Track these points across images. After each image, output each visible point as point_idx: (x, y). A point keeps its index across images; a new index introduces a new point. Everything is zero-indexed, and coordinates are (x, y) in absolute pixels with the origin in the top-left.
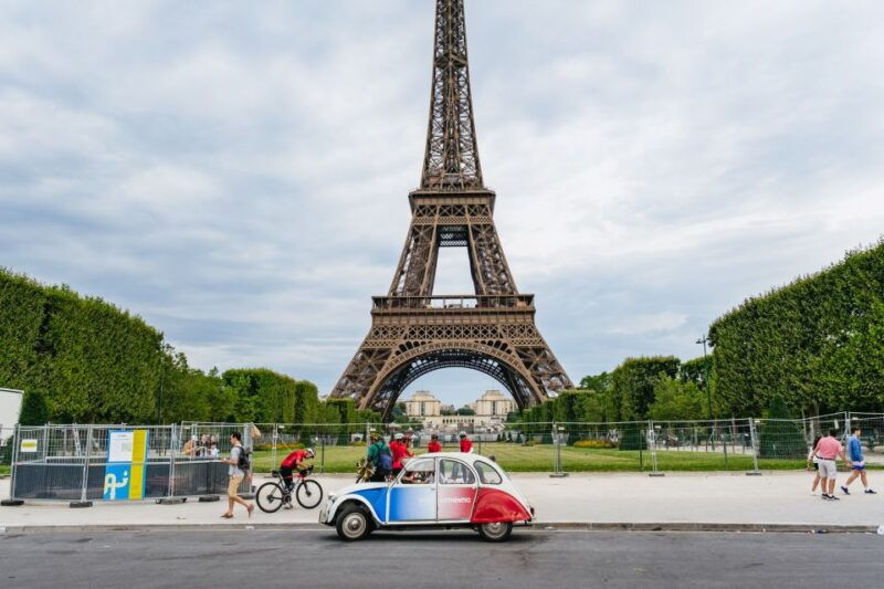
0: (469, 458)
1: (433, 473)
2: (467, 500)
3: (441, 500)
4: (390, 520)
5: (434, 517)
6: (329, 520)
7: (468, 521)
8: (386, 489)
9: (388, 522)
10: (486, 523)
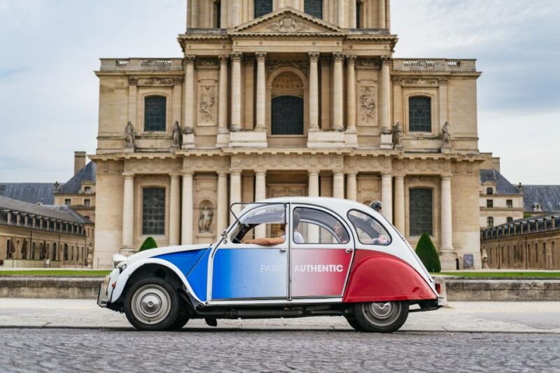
0: (339, 205)
1: (283, 227)
2: (338, 268)
3: (296, 269)
4: (214, 298)
5: (285, 294)
6: (114, 299)
7: (340, 300)
8: (207, 251)
9: (210, 301)
10: (368, 303)
